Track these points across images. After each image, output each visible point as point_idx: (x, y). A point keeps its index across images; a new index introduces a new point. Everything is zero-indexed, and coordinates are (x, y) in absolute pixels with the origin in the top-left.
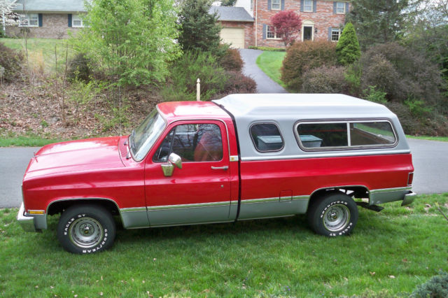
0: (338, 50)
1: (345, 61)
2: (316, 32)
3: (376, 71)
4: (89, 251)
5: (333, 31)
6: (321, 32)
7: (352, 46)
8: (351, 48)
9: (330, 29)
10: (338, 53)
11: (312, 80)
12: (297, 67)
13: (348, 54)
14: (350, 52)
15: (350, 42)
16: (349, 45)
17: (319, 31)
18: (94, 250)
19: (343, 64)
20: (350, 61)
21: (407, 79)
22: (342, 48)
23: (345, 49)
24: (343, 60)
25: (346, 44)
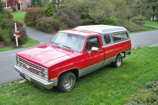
0: (46, 11)
1: (49, 15)
2: (22, 5)
3: (64, 18)
4: (69, 90)
5: (27, 4)
6: (24, 5)
7: (51, 9)
8: (51, 10)
9: (26, 4)
10: (46, 12)
11: (41, 22)
12: (33, 17)
13: (50, 12)
14: (51, 12)
15: (50, 8)
16: (50, 9)
17: (23, 5)
18: (71, 89)
19: (49, 16)
20: (51, 15)
21: (72, 20)
22: (48, 10)
23: (49, 11)
24: (48, 15)
25: (49, 9)
